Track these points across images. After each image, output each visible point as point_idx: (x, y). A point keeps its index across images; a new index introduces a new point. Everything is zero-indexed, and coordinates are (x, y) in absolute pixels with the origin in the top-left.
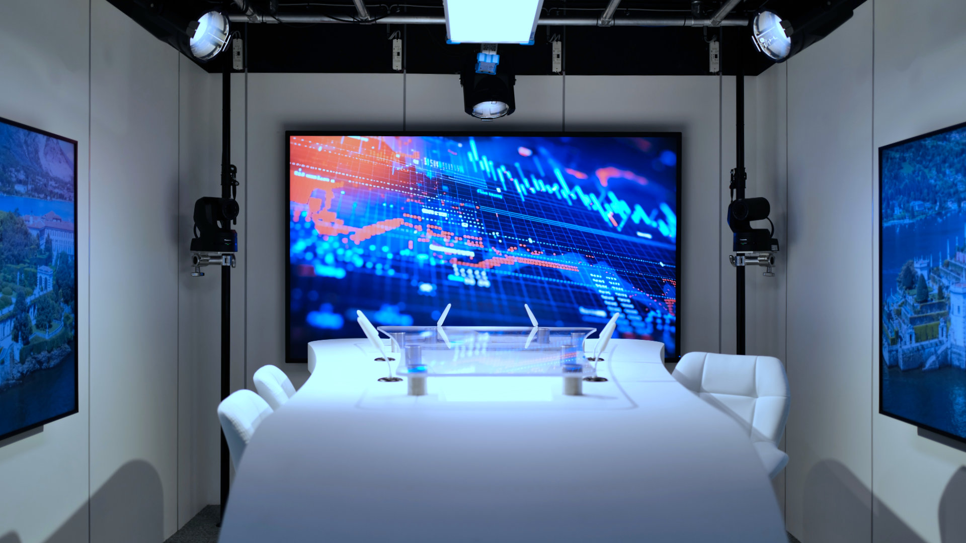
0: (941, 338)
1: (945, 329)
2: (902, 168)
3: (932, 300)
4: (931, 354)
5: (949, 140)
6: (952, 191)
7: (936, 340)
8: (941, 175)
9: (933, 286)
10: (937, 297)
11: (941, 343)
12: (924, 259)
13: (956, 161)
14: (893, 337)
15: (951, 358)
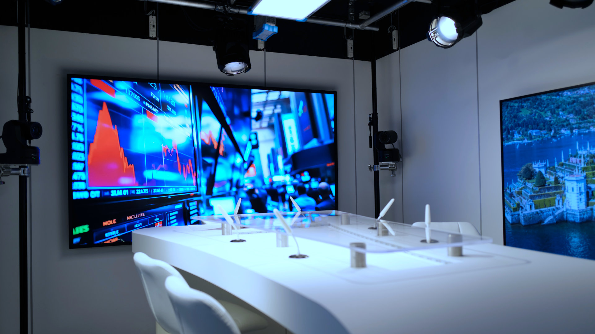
0: (557, 206)
1: (561, 201)
2: (520, 112)
3: (549, 185)
4: (548, 216)
5: (562, 96)
6: (565, 124)
7: (554, 207)
8: (555, 115)
9: (550, 177)
10: (553, 183)
11: (558, 209)
12: (541, 162)
13: (568, 107)
14: (515, 207)
15: (567, 217)
